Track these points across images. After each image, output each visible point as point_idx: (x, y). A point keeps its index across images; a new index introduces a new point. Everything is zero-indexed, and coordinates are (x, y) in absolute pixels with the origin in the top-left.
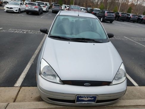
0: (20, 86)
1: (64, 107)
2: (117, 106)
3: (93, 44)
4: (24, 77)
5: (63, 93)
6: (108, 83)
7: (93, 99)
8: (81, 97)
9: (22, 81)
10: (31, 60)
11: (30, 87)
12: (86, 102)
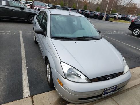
0: (30, 96)
1: (91, 103)
2: (125, 90)
3: (94, 41)
4: (28, 85)
5: (94, 91)
6: (121, 73)
7: (114, 89)
8: (107, 90)
9: (29, 90)
10: (22, 65)
11: (41, 93)
12: (109, 94)
